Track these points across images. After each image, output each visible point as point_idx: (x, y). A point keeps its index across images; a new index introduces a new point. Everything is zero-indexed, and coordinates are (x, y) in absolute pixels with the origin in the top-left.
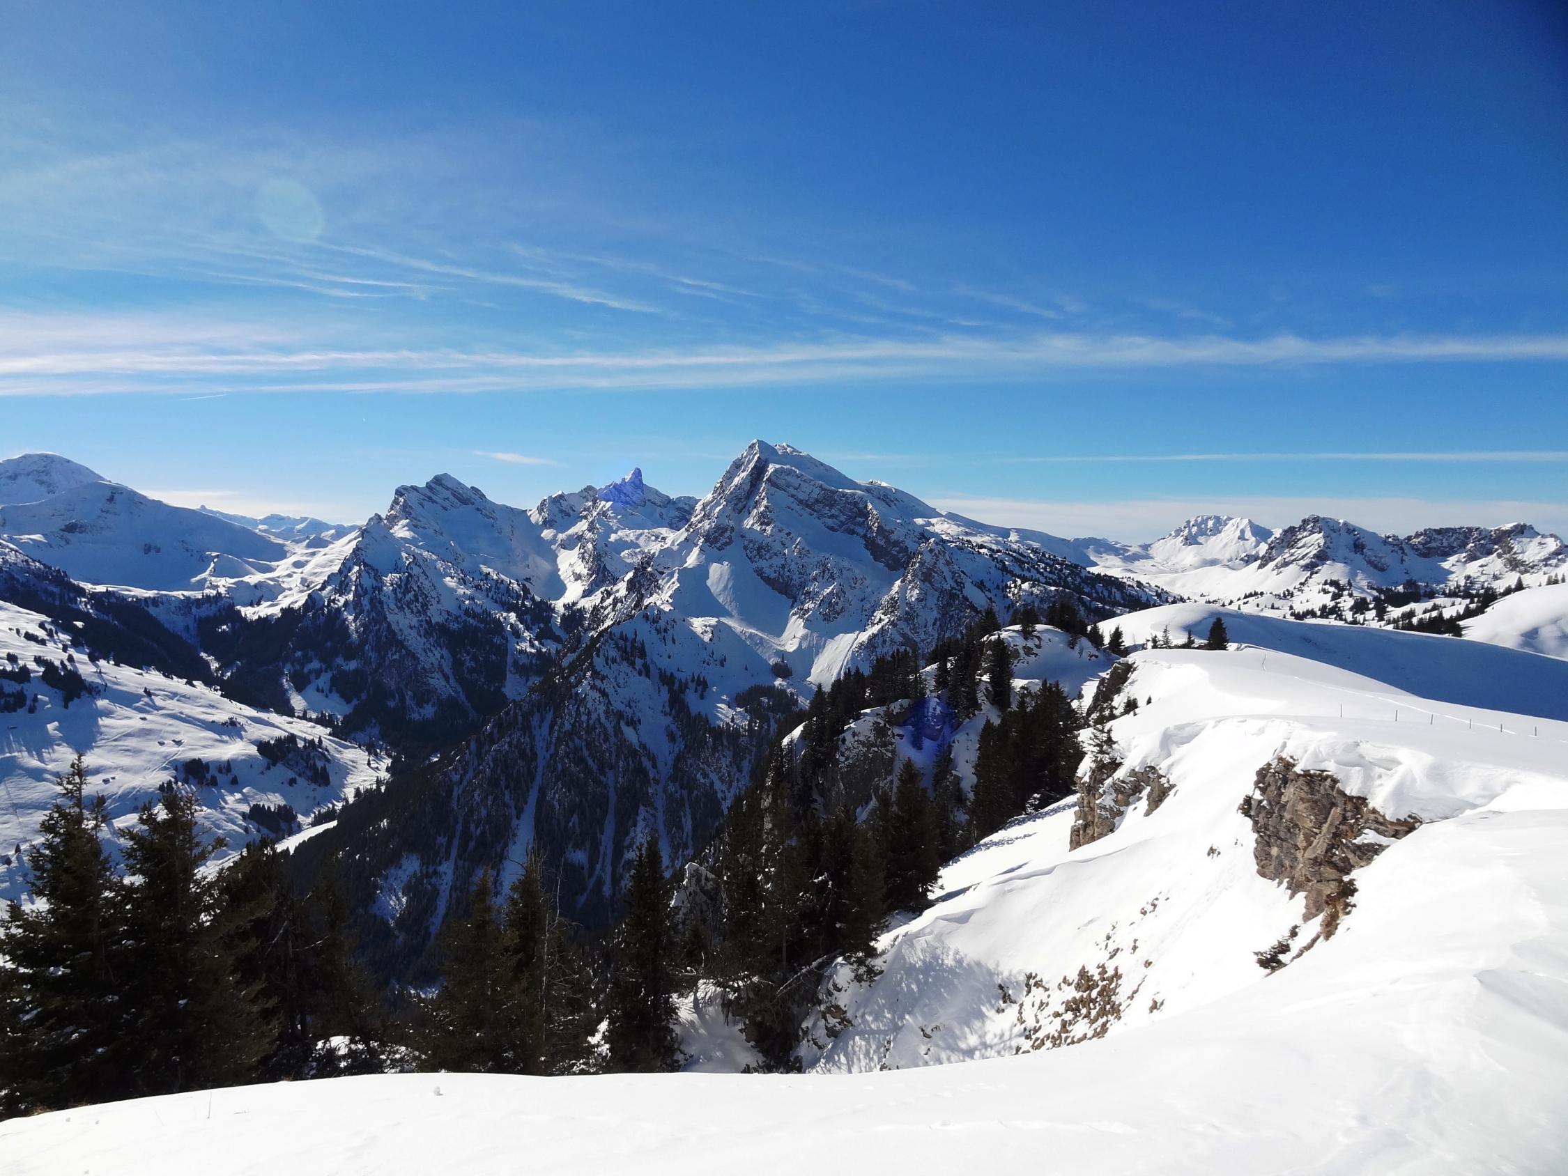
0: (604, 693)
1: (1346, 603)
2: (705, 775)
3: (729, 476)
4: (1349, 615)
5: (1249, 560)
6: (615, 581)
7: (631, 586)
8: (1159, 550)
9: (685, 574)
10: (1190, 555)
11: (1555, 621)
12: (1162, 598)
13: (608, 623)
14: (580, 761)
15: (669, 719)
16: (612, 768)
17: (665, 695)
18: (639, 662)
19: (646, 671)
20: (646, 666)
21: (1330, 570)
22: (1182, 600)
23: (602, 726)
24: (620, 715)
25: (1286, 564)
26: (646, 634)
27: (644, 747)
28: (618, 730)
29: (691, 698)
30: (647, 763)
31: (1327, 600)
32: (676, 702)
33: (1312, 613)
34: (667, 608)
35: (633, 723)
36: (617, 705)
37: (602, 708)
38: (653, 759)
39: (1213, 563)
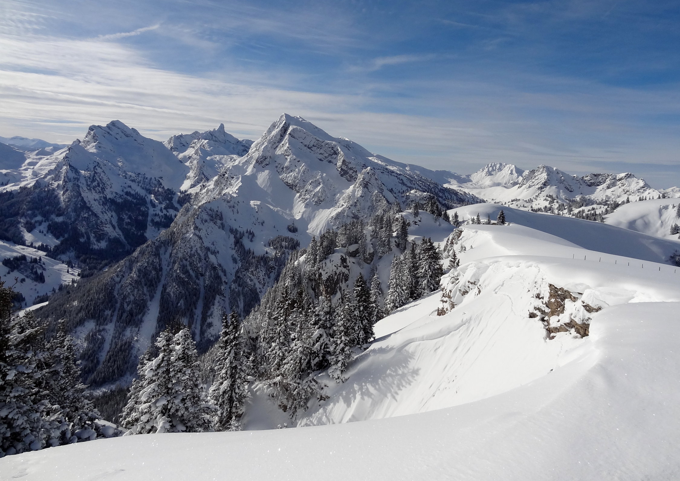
0: (200, 238)
1: (556, 206)
2: (251, 280)
3: (270, 131)
4: (556, 212)
5: (515, 184)
6: (208, 180)
7: (217, 183)
8: (475, 177)
9: (245, 179)
10: (487, 181)
11: (642, 217)
12: (474, 200)
13: (204, 202)
14: (186, 272)
15: (234, 252)
16: (202, 275)
17: (232, 240)
18: (219, 222)
19: (223, 227)
20: (222, 224)
21: (548, 190)
22: (484, 201)
23: (199, 254)
24: (208, 249)
25: (530, 187)
26: (224, 208)
27: (220, 265)
28: (206, 257)
29: (246, 242)
30: (221, 273)
31: (547, 204)
32: (238, 242)
33: (540, 210)
34: (235, 195)
35: (214, 253)
36: (207, 244)
37: (199, 245)
38: (224, 272)
39: (498, 184)
